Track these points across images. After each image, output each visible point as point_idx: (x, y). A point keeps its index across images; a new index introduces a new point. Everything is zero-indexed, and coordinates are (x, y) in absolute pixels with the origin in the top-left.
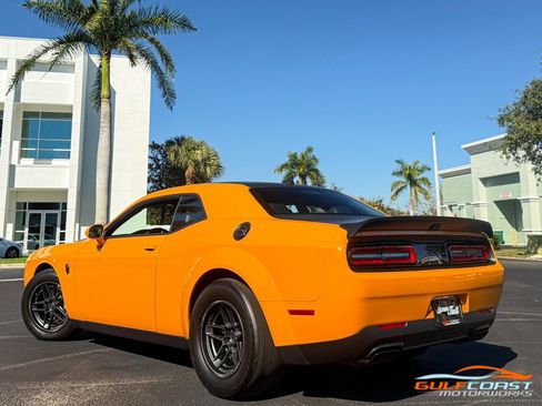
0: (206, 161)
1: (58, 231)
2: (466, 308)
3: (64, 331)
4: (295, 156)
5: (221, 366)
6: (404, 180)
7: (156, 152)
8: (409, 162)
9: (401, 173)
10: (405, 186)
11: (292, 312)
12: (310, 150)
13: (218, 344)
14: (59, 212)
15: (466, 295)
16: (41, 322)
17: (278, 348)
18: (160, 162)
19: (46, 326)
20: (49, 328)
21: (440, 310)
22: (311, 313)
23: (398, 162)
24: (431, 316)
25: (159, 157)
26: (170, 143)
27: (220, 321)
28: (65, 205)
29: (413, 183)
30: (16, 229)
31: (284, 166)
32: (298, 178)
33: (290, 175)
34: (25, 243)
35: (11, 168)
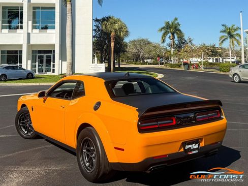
0: (120, 28)
1: (52, 63)
2: (202, 144)
3: (33, 135)
4: (168, 23)
5: (89, 166)
6: (227, 35)
7: (98, 23)
8: (229, 26)
9: (225, 31)
10: (227, 38)
11: (116, 148)
12: (176, 19)
13: (88, 156)
14: (52, 55)
15: (202, 139)
16: (24, 130)
17: (110, 163)
18: (100, 28)
19: (26, 132)
20: (27, 133)
21: (187, 147)
22: (123, 150)
23: (223, 25)
24: (182, 150)
25: (99, 25)
26: (104, 20)
27: (89, 146)
28: (54, 51)
29: (231, 36)
30: (32, 62)
31: (163, 28)
32: (170, 34)
33: (165, 32)
34: (37, 69)
35: (29, 34)
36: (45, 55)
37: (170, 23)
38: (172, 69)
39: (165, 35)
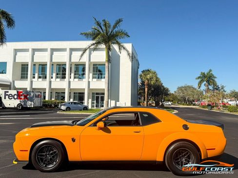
0: (151, 78)
4: (204, 73)
12: (211, 71)
14: (104, 96)
28: (104, 93)
30: (92, 101)
31: (199, 78)
32: (205, 82)
33: (201, 81)
34: (95, 105)
35: (89, 82)
36: (100, 96)
37: (206, 74)
38: (204, 109)
39: (200, 83)
